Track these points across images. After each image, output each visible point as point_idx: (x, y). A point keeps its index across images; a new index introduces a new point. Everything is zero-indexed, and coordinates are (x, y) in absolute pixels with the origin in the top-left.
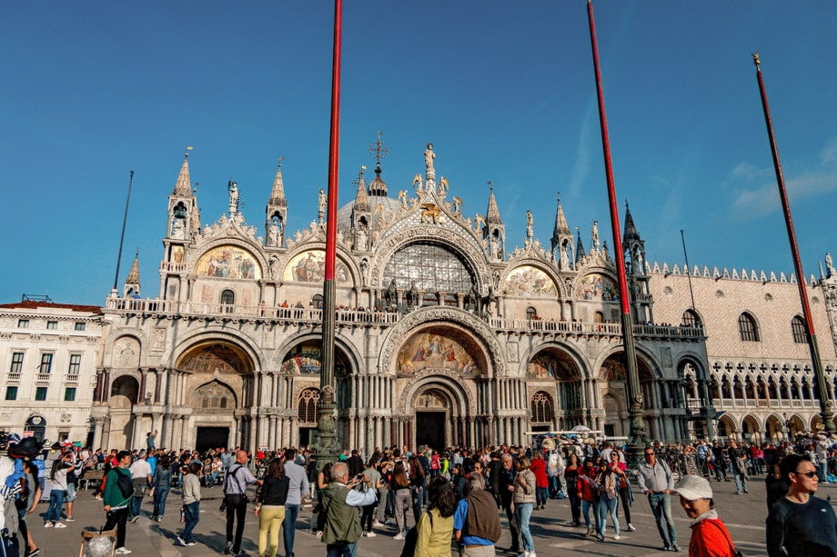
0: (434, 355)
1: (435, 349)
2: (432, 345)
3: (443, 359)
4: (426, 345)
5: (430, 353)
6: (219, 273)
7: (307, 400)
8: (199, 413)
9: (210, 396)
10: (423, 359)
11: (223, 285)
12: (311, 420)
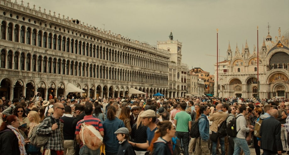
0: (280, 79)
1: (279, 77)
2: (279, 76)
3: (282, 79)
4: (277, 77)
5: (278, 78)
6: (237, 65)
7: (255, 89)
8: (236, 91)
9: (237, 88)
10: (277, 80)
11: (238, 67)
12: (255, 92)
